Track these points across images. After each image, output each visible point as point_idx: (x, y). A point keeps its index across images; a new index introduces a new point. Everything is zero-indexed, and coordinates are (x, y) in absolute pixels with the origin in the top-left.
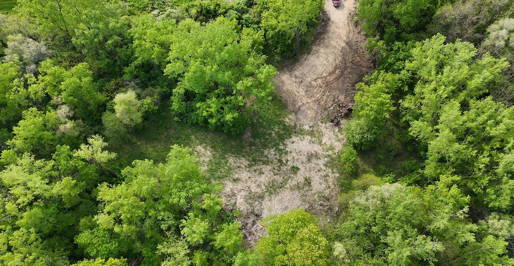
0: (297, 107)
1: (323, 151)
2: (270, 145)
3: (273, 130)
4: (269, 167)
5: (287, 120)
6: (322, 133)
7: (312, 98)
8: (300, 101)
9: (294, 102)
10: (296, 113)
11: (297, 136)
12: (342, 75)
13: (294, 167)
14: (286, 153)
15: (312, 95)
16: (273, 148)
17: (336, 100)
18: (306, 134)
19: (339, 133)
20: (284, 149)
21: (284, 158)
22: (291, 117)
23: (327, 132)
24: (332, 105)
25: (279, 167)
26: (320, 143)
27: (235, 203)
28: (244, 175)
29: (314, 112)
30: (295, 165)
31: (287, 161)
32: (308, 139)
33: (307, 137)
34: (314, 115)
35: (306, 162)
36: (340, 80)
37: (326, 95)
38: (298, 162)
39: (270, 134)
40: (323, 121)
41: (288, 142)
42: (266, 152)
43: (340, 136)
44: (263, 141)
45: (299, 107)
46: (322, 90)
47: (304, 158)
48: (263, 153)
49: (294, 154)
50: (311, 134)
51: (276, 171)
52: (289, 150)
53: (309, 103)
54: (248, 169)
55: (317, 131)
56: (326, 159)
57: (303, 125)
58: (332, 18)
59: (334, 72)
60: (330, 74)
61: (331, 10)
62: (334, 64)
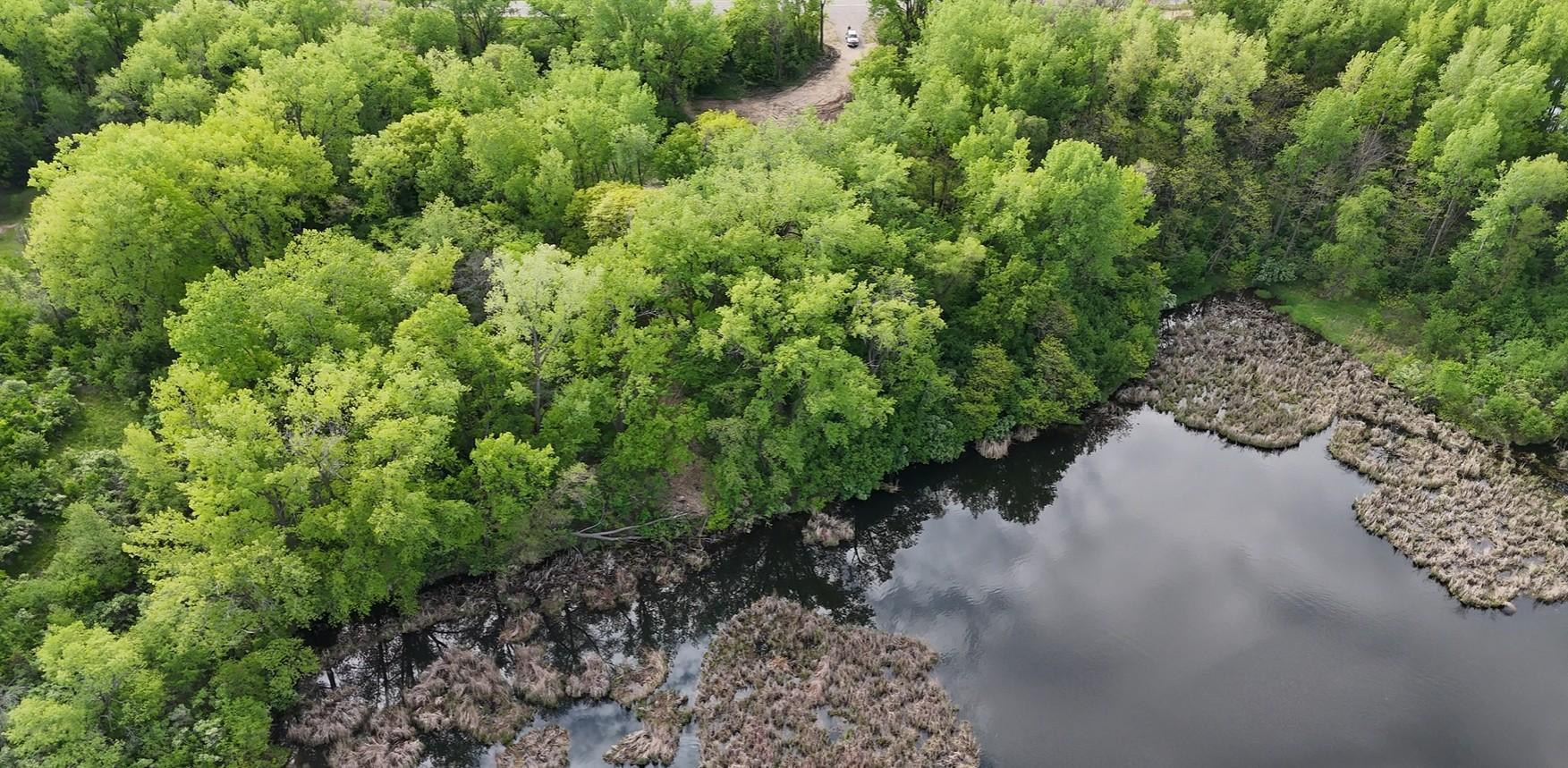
58: (842, 56)
59: (835, 102)
60: (830, 103)
61: (843, 49)
62: (838, 95)
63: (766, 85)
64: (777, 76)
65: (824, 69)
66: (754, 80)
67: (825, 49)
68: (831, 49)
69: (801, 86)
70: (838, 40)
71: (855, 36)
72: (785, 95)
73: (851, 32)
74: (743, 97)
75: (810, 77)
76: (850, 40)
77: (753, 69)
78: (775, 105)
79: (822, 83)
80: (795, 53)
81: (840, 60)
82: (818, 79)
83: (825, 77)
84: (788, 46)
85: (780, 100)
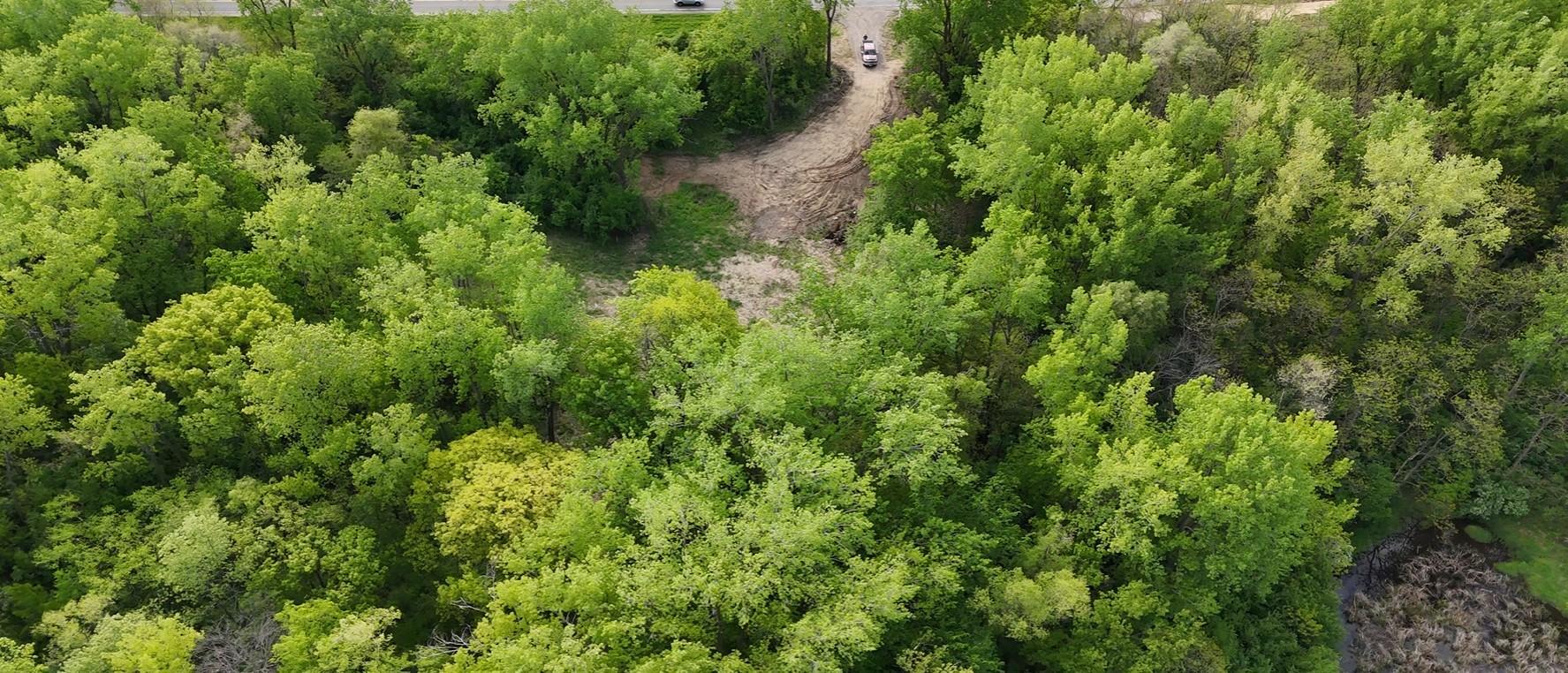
0: (758, 210)
1: (801, 281)
3: (696, 242)
5: (731, 228)
6: (804, 253)
7: (793, 199)
8: (767, 201)
9: (753, 203)
10: (754, 220)
11: (748, 255)
15: (793, 194)
16: (691, 269)
18: (769, 253)
20: (715, 272)
22: (741, 224)
23: (817, 253)
24: (837, 213)
26: (797, 268)
29: (793, 220)
32: (771, 260)
33: (771, 257)
34: (793, 226)
35: (758, 295)
37: (826, 195)
38: (742, 295)
39: (689, 248)
40: (811, 236)
41: (726, 262)
44: (670, 256)
45: (762, 212)
46: (818, 187)
47: (756, 290)
49: (734, 281)
50: (781, 253)
53: (785, 205)
55: (794, 250)
56: (804, 293)
57: (765, 238)
58: (857, 82)
59: (847, 161)
60: (838, 163)
61: (856, 70)
62: (850, 150)
63: (753, 133)
64: (768, 122)
65: (831, 104)
66: (739, 126)
67: (834, 74)
68: (841, 70)
69: (799, 132)
70: (850, 55)
71: (873, 52)
72: (780, 147)
73: (868, 46)
74: (721, 151)
75: (812, 117)
76: (867, 57)
77: (735, 112)
78: (764, 166)
79: (828, 128)
80: (793, 85)
81: (853, 90)
82: (824, 120)
83: (833, 118)
84: (783, 72)
85: (772, 157)
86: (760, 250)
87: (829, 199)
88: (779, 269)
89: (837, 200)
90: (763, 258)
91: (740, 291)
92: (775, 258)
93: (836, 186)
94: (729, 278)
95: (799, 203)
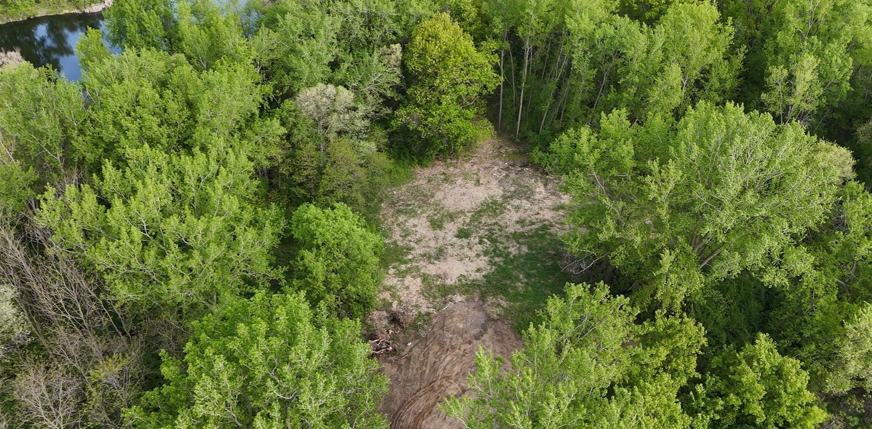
0: (490, 331)
1: (417, 267)
2: (522, 260)
3: (527, 283)
4: (511, 230)
5: (504, 303)
6: (426, 297)
7: (461, 353)
8: (487, 344)
9: (500, 338)
10: (489, 319)
11: (474, 281)
12: (397, 413)
13: (466, 238)
14: (486, 253)
15: (464, 358)
16: (514, 256)
17: (403, 362)
18: (456, 287)
19: (390, 301)
20: (492, 257)
21: (488, 246)
22: (499, 310)
23: (414, 299)
24: (411, 351)
25: (493, 234)
26: (425, 278)
27: (545, 185)
28: (548, 215)
29: (451, 327)
30: (466, 241)
31: (481, 242)
32: (451, 280)
33: (452, 283)
34: (448, 322)
35: (447, 247)
36: (399, 402)
37: (428, 366)
38: (460, 244)
39: (528, 276)
40: (426, 318)
41: (488, 268)
42: (525, 249)
43: (386, 295)
44: (539, 265)
45: (485, 330)
46: (440, 372)
47: (450, 250)
48: (530, 248)
49: (472, 254)
50: (446, 291)
51: (496, 227)
52: (482, 257)
53: (466, 343)
54: (547, 223)
55: (435, 297)
56: (410, 257)
57: (467, 300)
86: (467, 287)
87: (424, 364)
88: (440, 272)
89: (414, 365)
90: (460, 280)
91: (462, 247)
92: (449, 282)
93: (421, 379)
94: (478, 256)
95: (453, 348)
